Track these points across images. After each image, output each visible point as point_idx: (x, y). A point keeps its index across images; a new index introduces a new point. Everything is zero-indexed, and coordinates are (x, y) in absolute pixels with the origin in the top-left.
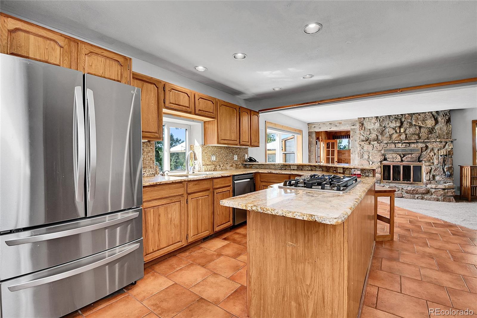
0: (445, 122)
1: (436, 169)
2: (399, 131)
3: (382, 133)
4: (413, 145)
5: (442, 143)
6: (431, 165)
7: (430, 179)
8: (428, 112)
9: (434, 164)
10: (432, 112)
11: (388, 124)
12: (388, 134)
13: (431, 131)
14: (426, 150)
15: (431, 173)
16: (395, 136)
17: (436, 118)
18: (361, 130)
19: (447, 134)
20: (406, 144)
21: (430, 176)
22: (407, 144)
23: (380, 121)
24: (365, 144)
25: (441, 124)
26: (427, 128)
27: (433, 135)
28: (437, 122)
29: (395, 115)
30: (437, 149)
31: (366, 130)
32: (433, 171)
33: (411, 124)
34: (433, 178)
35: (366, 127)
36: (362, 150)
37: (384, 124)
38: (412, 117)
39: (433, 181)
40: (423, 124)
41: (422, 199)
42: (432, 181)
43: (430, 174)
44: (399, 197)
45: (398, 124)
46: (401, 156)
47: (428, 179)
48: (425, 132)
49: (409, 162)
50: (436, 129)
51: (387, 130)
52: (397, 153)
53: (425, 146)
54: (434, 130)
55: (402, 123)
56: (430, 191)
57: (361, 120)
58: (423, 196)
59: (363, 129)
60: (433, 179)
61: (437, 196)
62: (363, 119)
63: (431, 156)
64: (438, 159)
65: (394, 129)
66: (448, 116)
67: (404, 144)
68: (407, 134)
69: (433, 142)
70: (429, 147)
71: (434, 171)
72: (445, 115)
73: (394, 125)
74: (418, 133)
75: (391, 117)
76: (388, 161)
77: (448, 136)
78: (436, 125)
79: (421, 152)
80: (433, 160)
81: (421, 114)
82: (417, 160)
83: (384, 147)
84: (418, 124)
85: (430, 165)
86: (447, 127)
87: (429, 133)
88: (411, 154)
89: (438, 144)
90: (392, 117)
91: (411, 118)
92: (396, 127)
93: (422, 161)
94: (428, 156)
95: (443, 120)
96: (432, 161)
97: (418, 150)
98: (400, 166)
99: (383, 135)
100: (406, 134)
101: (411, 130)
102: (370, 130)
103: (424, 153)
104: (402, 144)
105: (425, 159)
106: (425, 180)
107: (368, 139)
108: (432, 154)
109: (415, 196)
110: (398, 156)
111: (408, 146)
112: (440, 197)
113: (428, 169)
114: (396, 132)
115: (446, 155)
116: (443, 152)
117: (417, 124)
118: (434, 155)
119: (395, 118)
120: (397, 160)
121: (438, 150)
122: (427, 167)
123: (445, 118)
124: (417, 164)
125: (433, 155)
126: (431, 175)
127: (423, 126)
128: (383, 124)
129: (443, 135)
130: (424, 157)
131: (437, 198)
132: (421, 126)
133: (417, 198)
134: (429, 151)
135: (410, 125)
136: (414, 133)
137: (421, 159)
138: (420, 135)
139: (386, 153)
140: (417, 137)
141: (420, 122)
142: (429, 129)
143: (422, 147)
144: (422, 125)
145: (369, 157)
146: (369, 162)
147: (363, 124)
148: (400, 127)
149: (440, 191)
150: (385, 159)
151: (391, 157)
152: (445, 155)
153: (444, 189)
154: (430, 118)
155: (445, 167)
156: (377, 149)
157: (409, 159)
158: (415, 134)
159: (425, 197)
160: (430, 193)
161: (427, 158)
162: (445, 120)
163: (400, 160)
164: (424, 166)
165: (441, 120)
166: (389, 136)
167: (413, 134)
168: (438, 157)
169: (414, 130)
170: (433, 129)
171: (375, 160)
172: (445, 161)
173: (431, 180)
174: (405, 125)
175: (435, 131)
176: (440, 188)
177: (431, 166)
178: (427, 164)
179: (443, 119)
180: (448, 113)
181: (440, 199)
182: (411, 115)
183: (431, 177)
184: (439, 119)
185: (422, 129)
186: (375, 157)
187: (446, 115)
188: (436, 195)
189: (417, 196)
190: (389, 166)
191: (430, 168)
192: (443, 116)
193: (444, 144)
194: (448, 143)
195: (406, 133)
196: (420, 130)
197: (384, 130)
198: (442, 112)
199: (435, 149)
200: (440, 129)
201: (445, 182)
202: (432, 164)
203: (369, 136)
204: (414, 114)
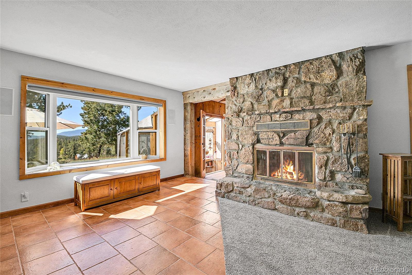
0: (353, 71)
1: (335, 159)
2: (281, 94)
3: (258, 98)
4: (297, 116)
5: (346, 110)
6: (327, 152)
7: (325, 178)
8: (326, 57)
9: (334, 151)
10: (331, 55)
11: (266, 83)
12: (266, 100)
13: (331, 89)
14: (318, 123)
15: (328, 167)
16: (275, 102)
17: (338, 65)
18: (233, 96)
19: (359, 93)
20: (286, 114)
21: (325, 173)
22: (288, 115)
23: (255, 80)
24: (232, 117)
25: (348, 76)
26: (325, 84)
27: (335, 97)
28: (340, 73)
29: (276, 68)
30: (337, 122)
31: (239, 96)
32: (330, 162)
33: (298, 80)
34: (331, 176)
35: (239, 92)
36: (230, 126)
37: (261, 84)
38: (300, 68)
39: (331, 182)
40: (317, 79)
41: (307, 216)
42: (328, 183)
43: (326, 169)
44: (269, 208)
45: (280, 84)
46: (279, 136)
47: (322, 177)
48: (320, 92)
49: (293, 146)
50: (339, 86)
51: (265, 93)
52: (274, 130)
53: (315, 116)
54: (336, 87)
55: (285, 81)
56: (320, 204)
57: (234, 82)
58: (309, 211)
59: (236, 94)
60: (330, 179)
61: (333, 215)
62: (235, 79)
63: (327, 135)
64: (340, 141)
65: (274, 91)
66: (359, 59)
67: (284, 115)
68: (293, 98)
69: (330, 108)
70: (324, 117)
71: (333, 163)
72: (353, 58)
73: (274, 84)
74: (308, 95)
75: (270, 72)
76: (261, 143)
77: (360, 98)
78: (338, 77)
79: (311, 128)
80: (330, 143)
81: (314, 62)
82: (303, 143)
83: (257, 120)
84: (310, 79)
85: (325, 153)
86: (358, 80)
87: (327, 93)
88: (295, 132)
89: (339, 112)
90: (272, 73)
91: (299, 71)
92: (277, 88)
93: (312, 144)
94: (322, 135)
95: (351, 69)
96: (328, 144)
97: (305, 124)
98: (280, 152)
99: (259, 103)
100: (291, 99)
101: (300, 91)
102: (244, 96)
103: (316, 130)
104: (280, 115)
105: (317, 141)
106: (318, 179)
107: (241, 110)
108: (328, 131)
109: (294, 211)
110: (275, 135)
111: (290, 117)
112: (338, 219)
113: (322, 160)
114: (277, 95)
115: (354, 134)
116: (348, 127)
117: (308, 80)
118: (333, 133)
119: (276, 73)
120: (274, 142)
121: (340, 123)
122: (321, 156)
123: (354, 63)
124: (305, 149)
125: (330, 134)
126: (328, 171)
127: (317, 81)
128: (259, 85)
129: (352, 96)
130: (316, 137)
131: (333, 219)
132: (314, 83)
133: (298, 214)
134: (323, 127)
135: (297, 83)
136: (302, 96)
137: (310, 141)
138: (313, 97)
139: (259, 130)
140: (307, 102)
141: (312, 76)
142: (327, 87)
143: (311, 119)
144: (315, 81)
145: (238, 136)
146: (238, 145)
147: (235, 88)
148: (283, 88)
149: (337, 206)
150: (258, 141)
151: (266, 137)
152: (351, 134)
153: (344, 203)
154: (329, 67)
155: (353, 157)
156: (247, 125)
157: (292, 141)
158: (304, 97)
159: (312, 214)
160: (321, 207)
161: (320, 138)
162: (354, 67)
163: (278, 143)
164: (316, 155)
165: (347, 68)
166: (267, 104)
167: (302, 98)
168: (339, 137)
169: (304, 90)
170: (334, 86)
171: (245, 142)
172: (353, 145)
173: (327, 179)
174: (291, 83)
175: (337, 90)
176: (337, 200)
177: (328, 154)
178: (320, 149)
179: (351, 67)
180: (359, 54)
181: (338, 223)
182: (299, 65)
183: (327, 174)
184: (345, 67)
185: (316, 87)
186: (246, 136)
187: (355, 58)
188: (330, 213)
189: (297, 210)
190: (265, 153)
191: (326, 158)
192: (351, 60)
193: (350, 111)
194: (357, 110)
195: (291, 97)
196: (313, 89)
197: (261, 94)
198: (349, 55)
199: (334, 121)
200: (346, 85)
201: (352, 186)
202: (329, 151)
203: (243, 104)
204: (303, 62)
